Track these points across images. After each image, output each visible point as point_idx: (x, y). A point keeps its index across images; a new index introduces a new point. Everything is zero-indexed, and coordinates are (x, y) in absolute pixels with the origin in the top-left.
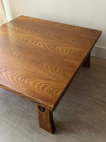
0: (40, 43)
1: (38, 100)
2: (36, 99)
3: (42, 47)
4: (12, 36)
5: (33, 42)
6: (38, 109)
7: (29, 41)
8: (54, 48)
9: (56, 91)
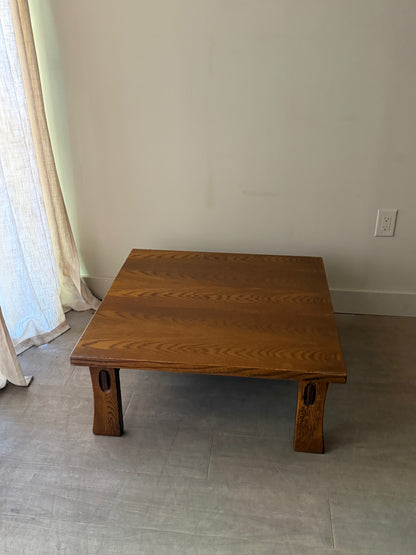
2: (317, 372)
4: (169, 294)
5: (220, 297)
6: (300, 403)
7: (214, 297)
8: (269, 299)
9: (333, 356)
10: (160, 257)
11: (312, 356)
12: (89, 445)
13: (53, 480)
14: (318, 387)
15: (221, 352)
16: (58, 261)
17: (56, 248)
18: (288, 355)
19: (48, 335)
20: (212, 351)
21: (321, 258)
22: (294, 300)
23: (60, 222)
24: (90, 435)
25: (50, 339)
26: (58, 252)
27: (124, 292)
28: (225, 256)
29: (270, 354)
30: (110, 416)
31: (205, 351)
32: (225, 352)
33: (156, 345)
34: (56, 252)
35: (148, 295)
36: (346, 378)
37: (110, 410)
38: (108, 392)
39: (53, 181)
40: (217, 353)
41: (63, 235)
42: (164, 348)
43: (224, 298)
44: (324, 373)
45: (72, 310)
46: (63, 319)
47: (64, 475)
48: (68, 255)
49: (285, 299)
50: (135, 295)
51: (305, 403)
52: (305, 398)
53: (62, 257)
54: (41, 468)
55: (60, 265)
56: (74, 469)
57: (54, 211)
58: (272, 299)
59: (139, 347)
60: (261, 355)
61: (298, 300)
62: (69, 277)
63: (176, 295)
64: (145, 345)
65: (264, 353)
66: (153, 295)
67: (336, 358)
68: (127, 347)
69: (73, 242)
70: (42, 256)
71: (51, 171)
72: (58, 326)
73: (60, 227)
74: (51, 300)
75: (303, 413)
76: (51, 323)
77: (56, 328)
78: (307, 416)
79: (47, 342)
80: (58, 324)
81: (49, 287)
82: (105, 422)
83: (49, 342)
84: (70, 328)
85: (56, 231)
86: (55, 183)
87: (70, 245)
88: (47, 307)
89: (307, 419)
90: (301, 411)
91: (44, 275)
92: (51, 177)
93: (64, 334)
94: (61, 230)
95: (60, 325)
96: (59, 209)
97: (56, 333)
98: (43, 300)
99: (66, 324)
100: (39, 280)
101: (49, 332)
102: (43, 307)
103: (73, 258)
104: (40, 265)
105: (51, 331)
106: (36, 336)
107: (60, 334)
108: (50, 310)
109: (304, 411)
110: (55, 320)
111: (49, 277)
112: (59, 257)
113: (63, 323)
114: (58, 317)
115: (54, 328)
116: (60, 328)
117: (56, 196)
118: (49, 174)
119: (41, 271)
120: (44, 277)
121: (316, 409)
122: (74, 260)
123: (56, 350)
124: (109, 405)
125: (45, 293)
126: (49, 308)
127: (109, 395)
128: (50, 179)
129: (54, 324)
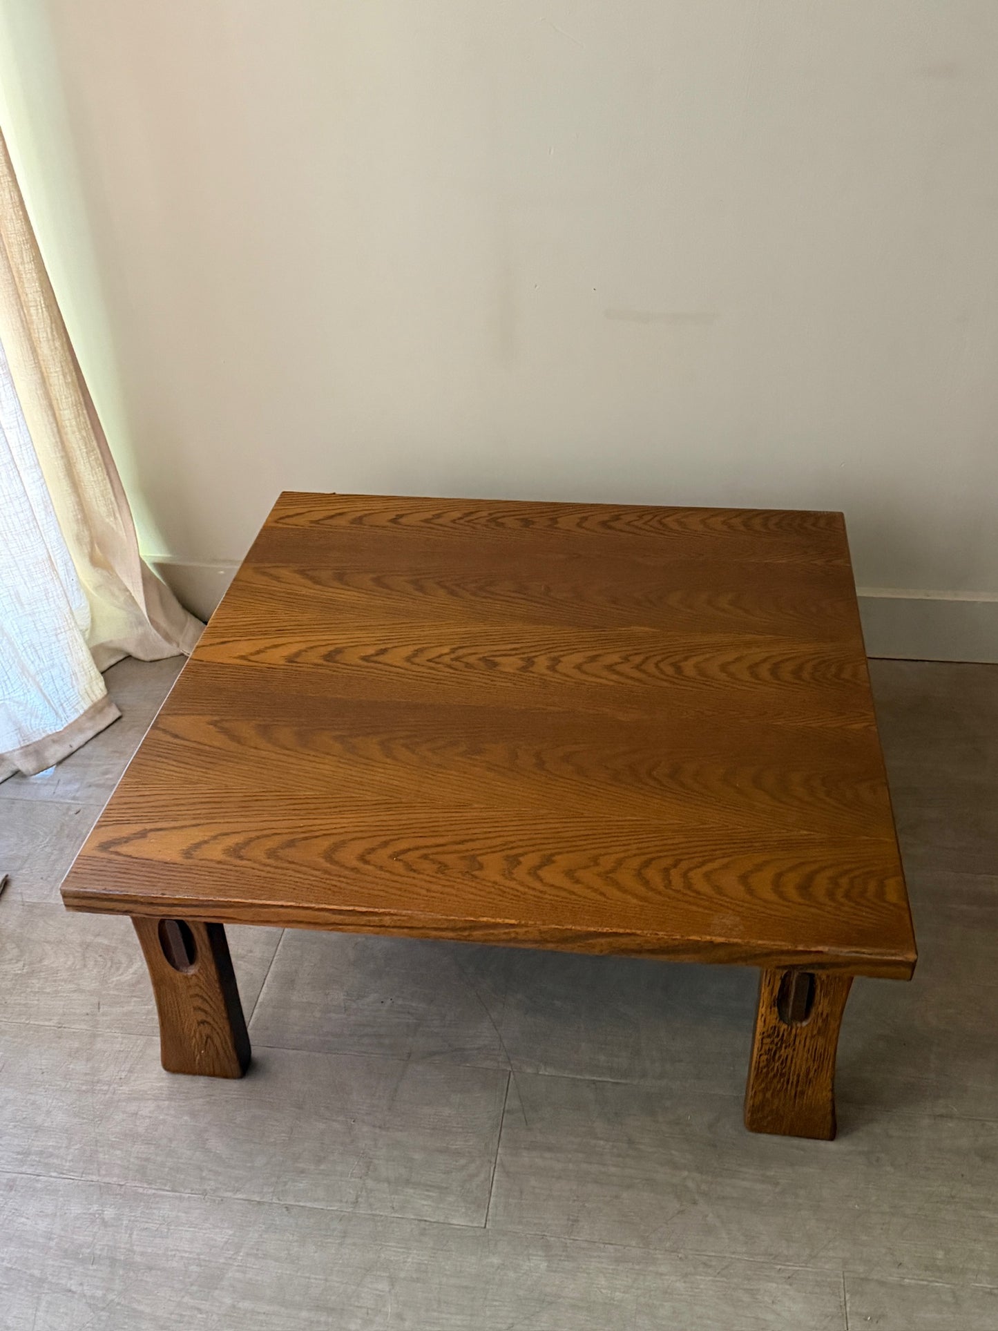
0: (577, 658)
1: (825, 949)
2: (820, 948)
3: (612, 683)
4: (377, 655)
5: (530, 662)
6: (766, 1016)
7: (510, 664)
8: (679, 669)
9: (872, 886)
10: (359, 520)
11: (805, 887)
12: (151, 1105)
13: (42, 1225)
15: (521, 873)
16: (69, 528)
17: (60, 491)
18: (730, 881)
19: (57, 739)
20: (493, 867)
21: (841, 515)
22: (753, 669)
23: (68, 414)
24: (154, 1076)
25: (61, 751)
26: (70, 501)
27: (245, 647)
28: (553, 512)
29: (675, 875)
30: (206, 1030)
31: (473, 864)
32: (534, 872)
33: (326, 843)
34: (63, 503)
35: (314, 657)
36: (912, 966)
37: (201, 1016)
38: (192, 971)
40: (508, 874)
42: (349, 856)
43: (542, 663)
44: (845, 952)
45: (129, 657)
47: (76, 1209)
49: (724, 667)
50: (276, 657)
51: (782, 1017)
52: (780, 1001)
53: (84, 516)
55: (79, 539)
56: (104, 1189)
57: (44, 382)
58: (689, 668)
59: (272, 854)
60: (646, 883)
61: (764, 671)
62: (108, 567)
63: (397, 656)
64: (291, 844)
65: (653, 874)
66: (329, 657)
67: (881, 894)
68: (235, 852)
69: (111, 470)
70: (11, 526)
71: (23, 263)
72: (86, 712)
73: (69, 430)
74: (54, 643)
75: (773, 1041)
76: (64, 705)
77: (79, 718)
78: (785, 1048)
79: (52, 761)
80: (86, 705)
81: (46, 608)
82: (193, 1045)
83: (59, 763)
84: (119, 718)
85: (56, 442)
86: (38, 299)
87: (105, 479)
88: (46, 663)
89: (787, 1056)
90: (769, 1036)
91: (26, 579)
92: (25, 281)
93: (102, 735)
94: (75, 440)
95: (90, 708)
96: (61, 377)
97: (81, 730)
98: (32, 645)
99: (109, 704)
100: (12, 592)
101: (61, 730)
102: (39, 665)
103: (118, 515)
104: (10, 551)
105: (65, 728)
106: (18, 750)
107: (91, 734)
108: (55, 672)
109: (778, 1036)
110: (76, 693)
111: (41, 581)
112: (74, 516)
113: (100, 701)
114: (84, 686)
115: (74, 717)
116: (92, 718)
117: (47, 337)
118: (18, 271)
119: (15, 568)
120: (25, 583)
121: (815, 1032)
122: (121, 522)
123: (76, 786)
124: (198, 1002)
125: (36, 627)
126: (53, 666)
127: (194, 980)
128: (23, 287)
129: (73, 707)
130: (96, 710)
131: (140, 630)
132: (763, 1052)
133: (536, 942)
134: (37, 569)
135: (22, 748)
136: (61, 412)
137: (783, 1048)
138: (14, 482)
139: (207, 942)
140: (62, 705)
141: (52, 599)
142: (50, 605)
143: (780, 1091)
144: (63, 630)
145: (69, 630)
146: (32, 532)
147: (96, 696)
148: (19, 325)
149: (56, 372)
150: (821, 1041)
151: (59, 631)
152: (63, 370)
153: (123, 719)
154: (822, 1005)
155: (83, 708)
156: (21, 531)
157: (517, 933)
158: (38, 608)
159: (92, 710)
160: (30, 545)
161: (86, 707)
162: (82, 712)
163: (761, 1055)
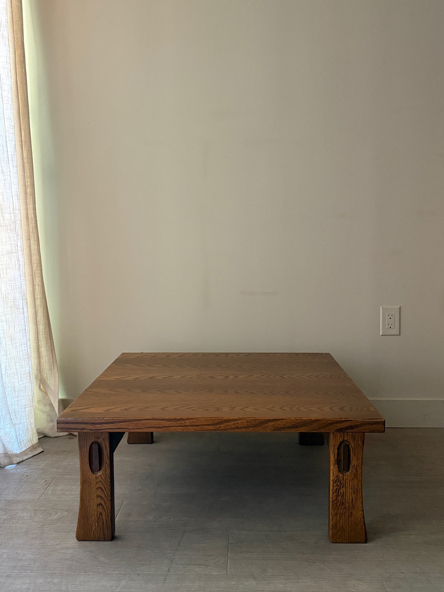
0: (244, 376)
3: (259, 380)
5: (227, 377)
6: (333, 470)
7: (220, 377)
8: (282, 377)
9: (365, 408)
11: (341, 409)
12: (71, 551)
13: (25, 586)
14: (352, 445)
16: (34, 372)
17: (34, 355)
18: (314, 409)
19: (17, 455)
23: (41, 327)
25: (20, 459)
27: (116, 377)
29: (293, 409)
30: (100, 509)
34: (34, 362)
37: (99, 501)
38: (100, 473)
39: (37, 281)
41: (43, 343)
43: (232, 377)
45: (46, 436)
46: (35, 440)
47: (40, 581)
48: (46, 366)
51: (339, 469)
52: (338, 462)
53: (40, 369)
54: (8, 576)
55: (36, 378)
56: (52, 574)
58: (286, 377)
60: (283, 410)
62: (46, 393)
65: (286, 408)
66: (150, 378)
67: (369, 409)
68: (125, 410)
69: (53, 352)
70: (19, 356)
71: (37, 270)
72: (29, 448)
73: (41, 333)
74: (23, 412)
75: (337, 485)
76: (21, 443)
77: (26, 450)
78: (342, 487)
79: (15, 462)
80: (29, 445)
81: (24, 395)
82: (93, 520)
83: (18, 463)
84: (43, 451)
85: (36, 337)
86: (40, 284)
87: (50, 355)
88: (18, 421)
89: (343, 492)
90: (336, 482)
91: (19, 380)
92: (36, 276)
93: (35, 456)
94: (42, 337)
95: (31, 446)
96: (42, 313)
97: (26, 455)
98: (15, 411)
99: (39, 446)
100: (12, 386)
101: (18, 453)
102: (15, 421)
103: (53, 370)
104: (16, 367)
105: (20, 453)
106: (3, 454)
107: (31, 456)
108: (21, 426)
109: (339, 481)
110: (26, 439)
111: (25, 382)
112: (37, 367)
113: (35, 444)
114: (30, 436)
115: (24, 449)
116: (31, 451)
117: (40, 298)
118: (35, 273)
119: (16, 375)
120: (19, 382)
121: (353, 477)
122: (53, 373)
123: (26, 469)
124: (99, 493)
125: (18, 403)
126: (20, 423)
127: (100, 479)
128: (35, 279)
129: (24, 445)
130: (33, 447)
131: (52, 424)
132: (334, 492)
133: (245, 428)
134: (24, 376)
135: (4, 453)
136: (40, 326)
137: (342, 488)
138: (24, 338)
139: (109, 455)
140: (20, 442)
141: (27, 391)
142: (26, 394)
143: (342, 514)
144: (28, 406)
145: (31, 406)
146: (26, 360)
147: (34, 442)
148: (32, 291)
149: (41, 311)
150: (356, 481)
151: (26, 406)
152: (43, 311)
153: (44, 452)
154: (354, 462)
155: (28, 446)
156: (22, 358)
157: (238, 424)
158: (21, 394)
159: (31, 447)
160: (24, 365)
161: (29, 446)
162: (27, 447)
163: (333, 493)
